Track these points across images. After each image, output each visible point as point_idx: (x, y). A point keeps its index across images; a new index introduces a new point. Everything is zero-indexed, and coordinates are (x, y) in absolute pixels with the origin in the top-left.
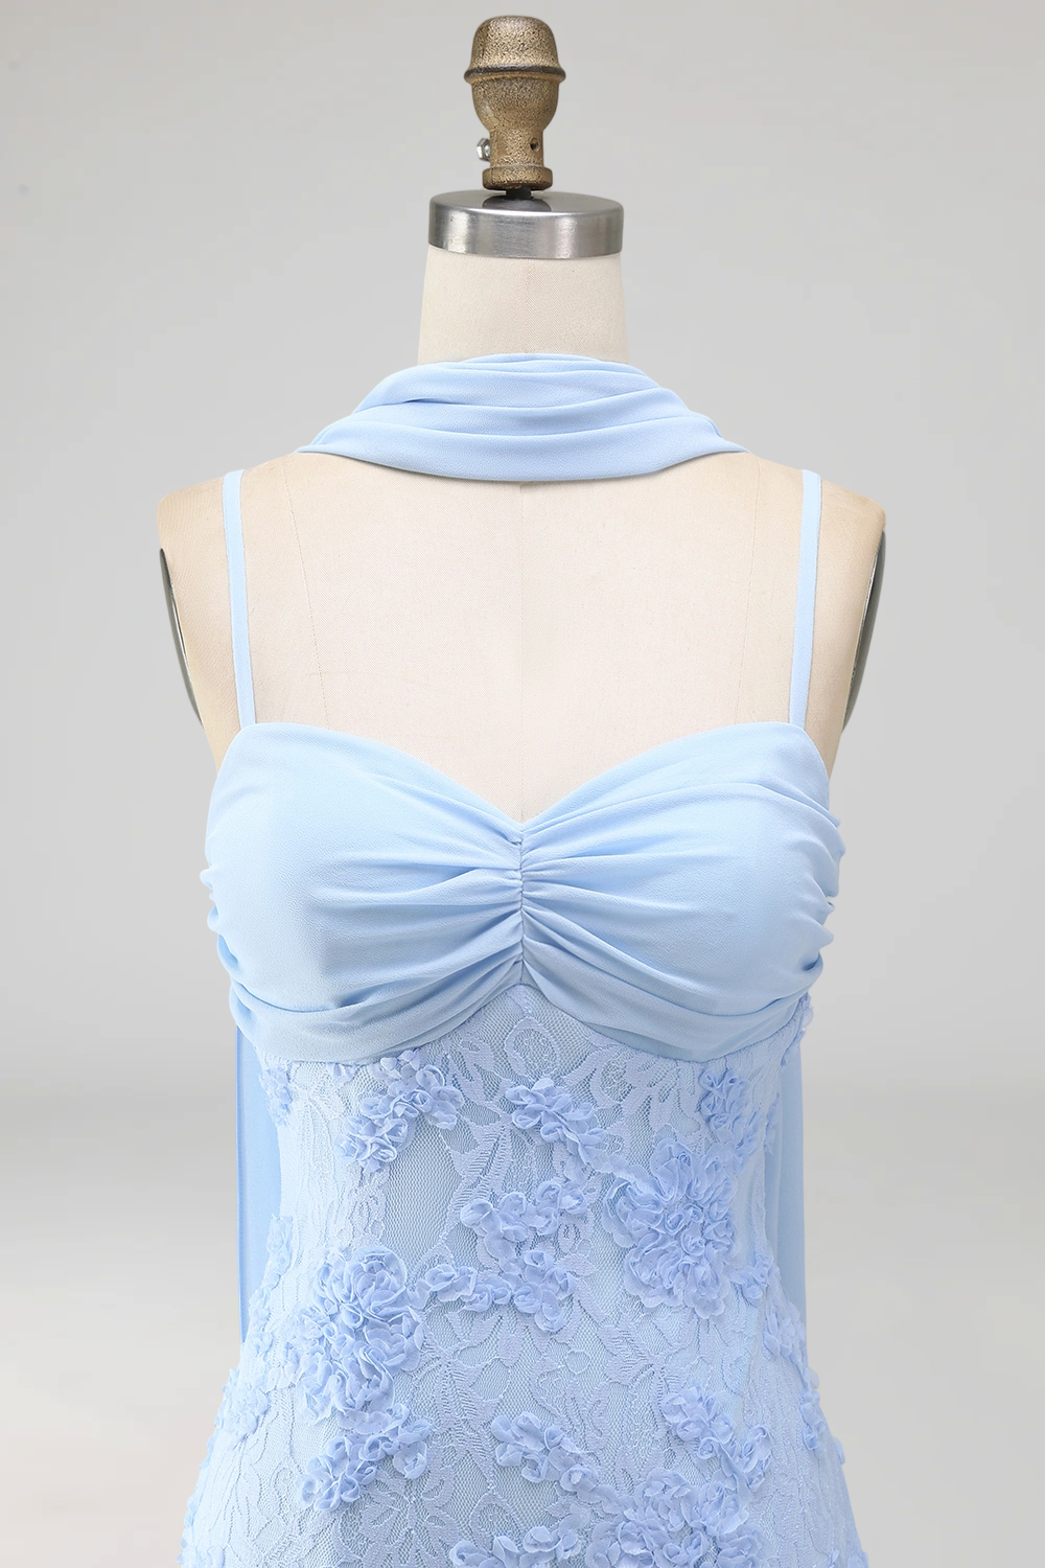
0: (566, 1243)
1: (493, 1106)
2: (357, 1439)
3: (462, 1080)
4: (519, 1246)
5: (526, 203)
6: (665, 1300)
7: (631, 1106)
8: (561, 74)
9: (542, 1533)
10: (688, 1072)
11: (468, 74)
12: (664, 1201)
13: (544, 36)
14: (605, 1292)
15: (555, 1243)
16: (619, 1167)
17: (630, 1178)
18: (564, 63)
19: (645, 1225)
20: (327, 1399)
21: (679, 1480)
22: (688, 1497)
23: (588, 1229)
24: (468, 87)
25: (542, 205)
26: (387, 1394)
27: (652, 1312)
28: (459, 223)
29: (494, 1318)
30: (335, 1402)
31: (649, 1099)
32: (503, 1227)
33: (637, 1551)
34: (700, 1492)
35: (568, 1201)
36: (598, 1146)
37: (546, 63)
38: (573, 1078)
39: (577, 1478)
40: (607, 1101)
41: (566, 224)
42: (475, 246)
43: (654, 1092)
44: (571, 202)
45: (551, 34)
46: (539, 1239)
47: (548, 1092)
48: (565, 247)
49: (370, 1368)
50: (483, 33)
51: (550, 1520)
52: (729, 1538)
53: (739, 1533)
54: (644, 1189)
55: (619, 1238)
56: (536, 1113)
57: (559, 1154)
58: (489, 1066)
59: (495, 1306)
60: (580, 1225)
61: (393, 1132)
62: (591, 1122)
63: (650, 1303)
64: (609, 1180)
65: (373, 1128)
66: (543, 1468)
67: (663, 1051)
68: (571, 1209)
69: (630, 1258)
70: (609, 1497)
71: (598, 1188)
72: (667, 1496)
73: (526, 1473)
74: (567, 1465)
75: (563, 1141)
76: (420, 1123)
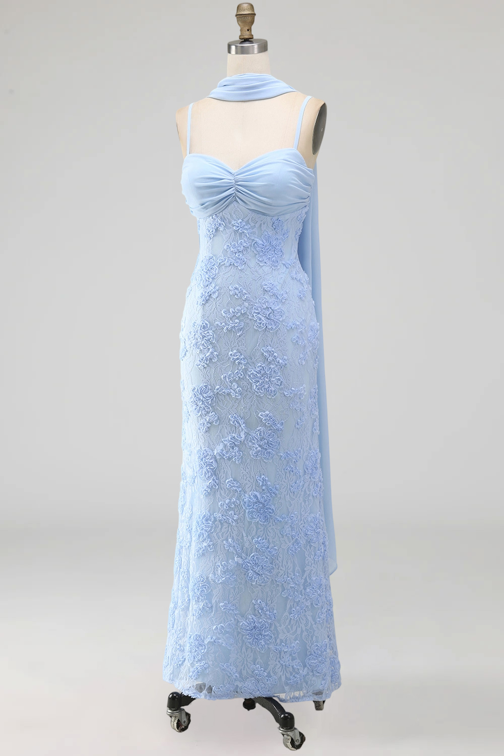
0: (244, 253)
1: (230, 226)
2: (205, 292)
3: (225, 220)
4: (236, 253)
5: (247, 42)
6: (265, 264)
7: (257, 225)
8: (255, 14)
9: (239, 308)
10: (269, 218)
11: (236, 15)
12: (265, 245)
13: (252, 7)
14: (253, 263)
16: (255, 238)
17: (258, 240)
18: (256, 12)
19: (261, 249)
20: (200, 285)
21: (266, 298)
22: (267, 301)
23: (249, 250)
24: (236, 18)
25: (252, 42)
26: (211, 283)
27: (262, 266)
28: (233, 48)
29: (231, 266)
30: (202, 286)
31: (261, 224)
32: (232, 249)
33: (257, 312)
34: (270, 301)
35: (245, 244)
36: (251, 233)
37: (252, 13)
38: (246, 220)
39: (245, 297)
40: (252, 224)
41: (256, 46)
42: (237, 53)
43: (262, 222)
44: (258, 41)
45: (253, 7)
46: (240, 252)
47: (241, 223)
48: (256, 50)
49: (209, 279)
50: (239, 7)
51: (240, 305)
52: (276, 310)
53: (278, 309)
54: (261, 242)
55: (255, 252)
56: (238, 227)
57: (243, 236)
58: (229, 217)
59: (231, 265)
60: (248, 249)
61: (212, 231)
62: (249, 229)
64: (253, 240)
65: (209, 231)
66: (239, 295)
67: (264, 214)
68: (246, 246)
69: (257, 256)
70: (251, 301)
71: (251, 242)
72: (263, 301)
73: (236, 296)
74: (243, 295)
75: (244, 232)
76: (217, 230)
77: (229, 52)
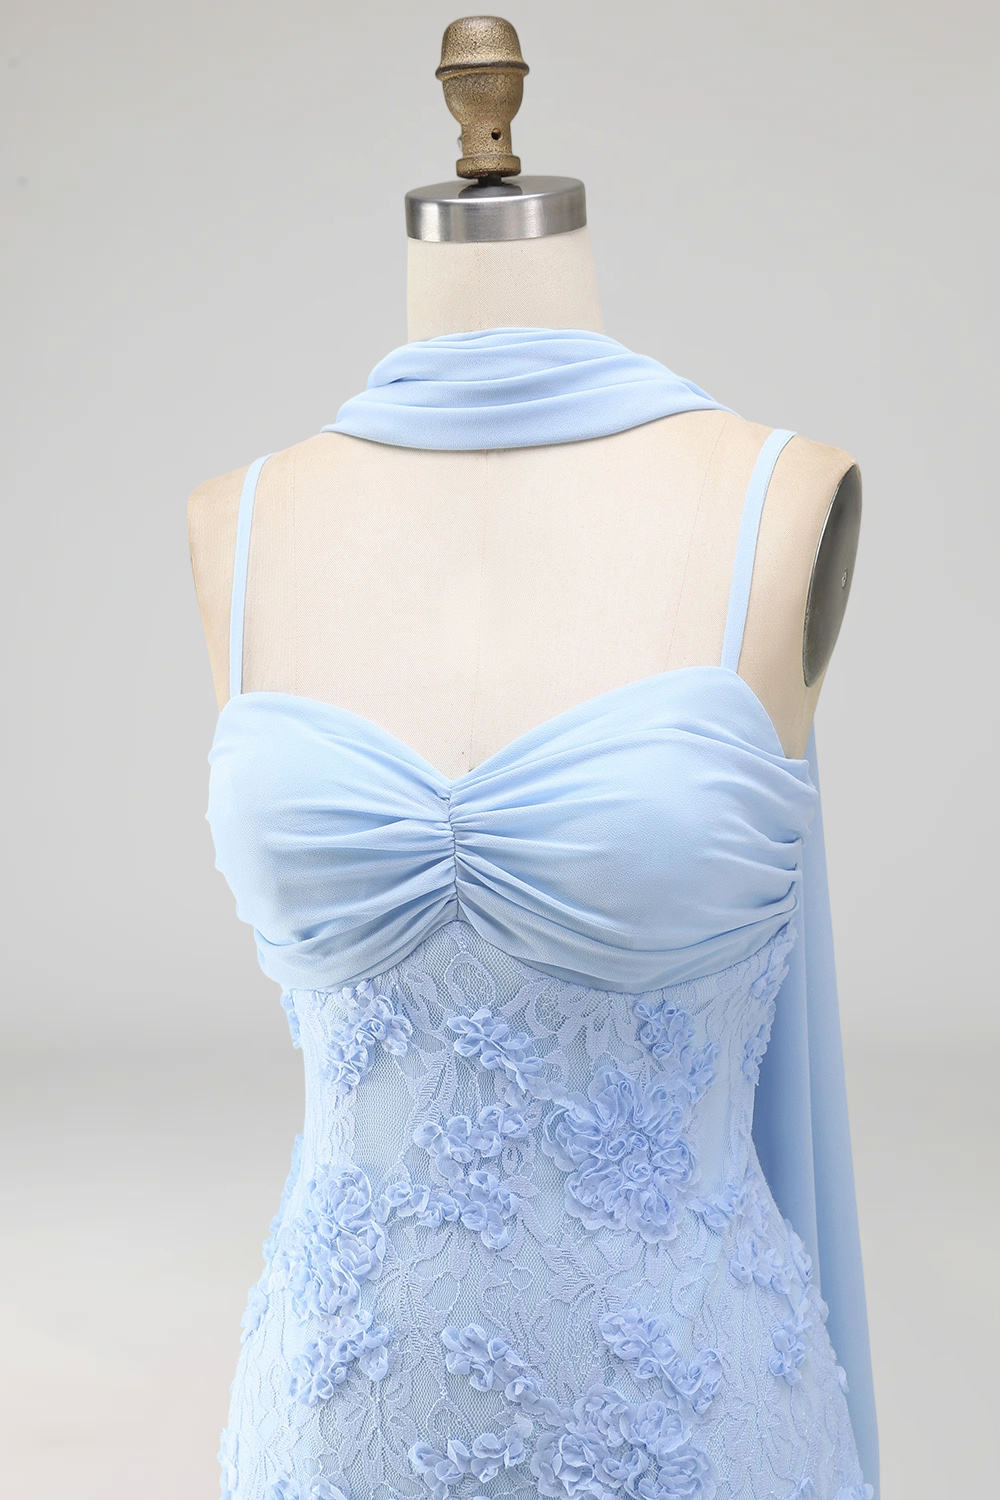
0: (509, 1165)
1: (438, 1035)
2: (330, 1342)
3: (411, 1009)
4: (467, 1167)
5: (493, 190)
6: (609, 1223)
7: (566, 1036)
8: (524, 68)
9: (487, 1439)
10: (620, 1003)
11: (440, 72)
12: (604, 1128)
13: (509, 34)
14: (548, 1216)
15: (499, 1165)
16: (559, 1094)
17: (569, 1105)
18: (527, 59)
19: (585, 1150)
20: (305, 1304)
21: (617, 1398)
22: (626, 1414)
23: (529, 1154)
24: (439, 84)
25: (514, 189)
26: (354, 1301)
27: (593, 1235)
28: (431, 213)
29: (445, 1234)
30: (312, 1306)
31: (584, 1028)
32: (449, 1149)
33: (578, 1464)
34: (640, 1410)
35: (510, 1126)
36: (536, 1074)
37: (512, 58)
38: (509, 1009)
39: (519, 1390)
40: (542, 1031)
41: (532, 204)
42: (447, 236)
43: (589, 1022)
44: (537, 183)
45: (516, 36)
46: (485, 1161)
47: (486, 1023)
48: (533, 223)
49: (342, 1277)
50: (449, 38)
51: (495, 1428)
52: (669, 1457)
53: (681, 1451)
54: (584, 1116)
55: (559, 1162)
56: (474, 1042)
57: (499, 1083)
58: (432, 996)
59: (445, 1223)
60: (523, 1149)
61: (357, 1057)
62: (528, 1051)
63: (590, 1225)
64: (548, 1106)
65: (342, 1054)
66: (489, 1377)
67: (594, 985)
68: (512, 1133)
69: (570, 1182)
70: (548, 1406)
71: (538, 1113)
72: (605, 1413)
73: (473, 1382)
74: (511, 1378)
75: (502, 1069)
76: (376, 1051)
77: (414, 231)
